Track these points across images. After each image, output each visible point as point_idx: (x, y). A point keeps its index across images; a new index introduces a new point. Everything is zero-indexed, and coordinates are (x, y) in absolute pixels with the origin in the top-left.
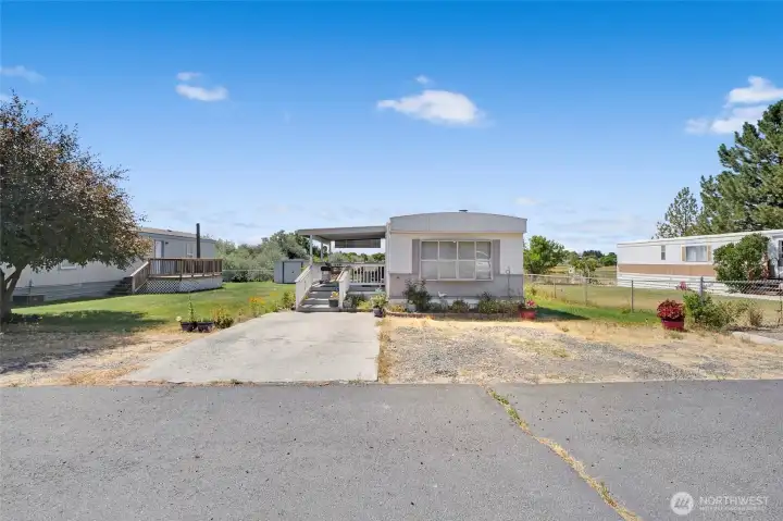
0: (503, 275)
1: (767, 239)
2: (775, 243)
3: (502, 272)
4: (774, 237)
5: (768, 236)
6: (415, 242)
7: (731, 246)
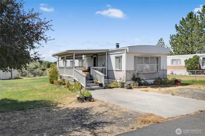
1: (199, 57)
2: (201, 58)
3: (161, 69)
4: (201, 57)
5: (199, 56)
6: (135, 57)
7: (190, 59)
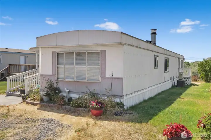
0: (108, 78)
3: (107, 75)
6: (54, 53)
